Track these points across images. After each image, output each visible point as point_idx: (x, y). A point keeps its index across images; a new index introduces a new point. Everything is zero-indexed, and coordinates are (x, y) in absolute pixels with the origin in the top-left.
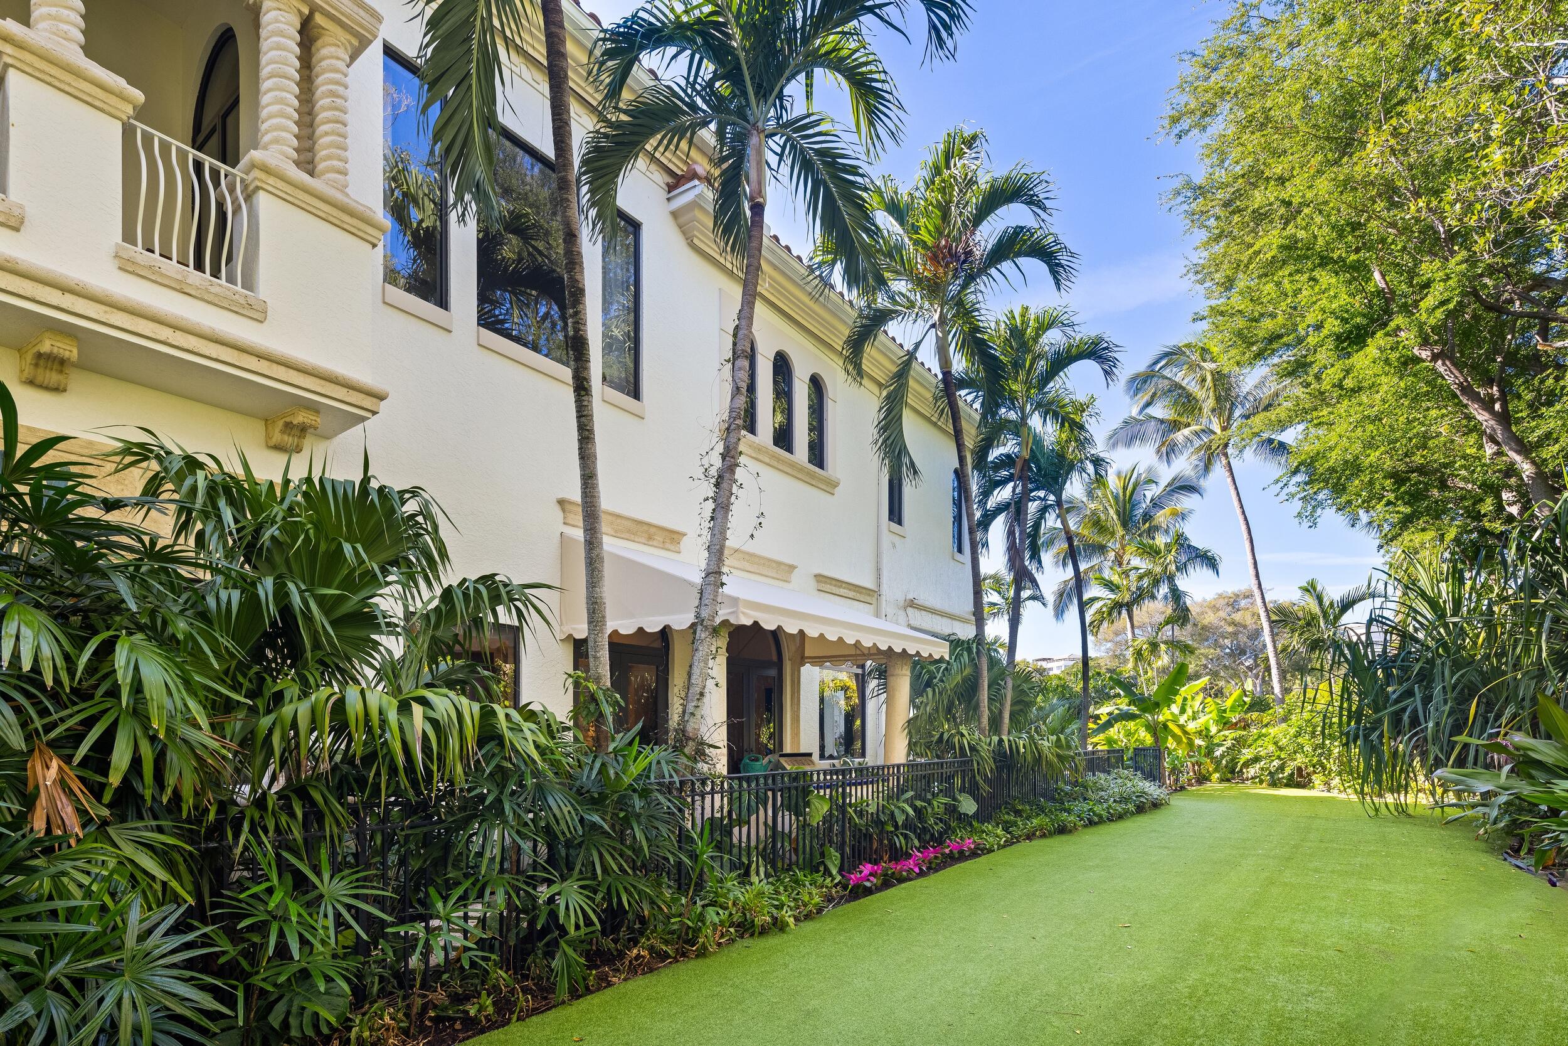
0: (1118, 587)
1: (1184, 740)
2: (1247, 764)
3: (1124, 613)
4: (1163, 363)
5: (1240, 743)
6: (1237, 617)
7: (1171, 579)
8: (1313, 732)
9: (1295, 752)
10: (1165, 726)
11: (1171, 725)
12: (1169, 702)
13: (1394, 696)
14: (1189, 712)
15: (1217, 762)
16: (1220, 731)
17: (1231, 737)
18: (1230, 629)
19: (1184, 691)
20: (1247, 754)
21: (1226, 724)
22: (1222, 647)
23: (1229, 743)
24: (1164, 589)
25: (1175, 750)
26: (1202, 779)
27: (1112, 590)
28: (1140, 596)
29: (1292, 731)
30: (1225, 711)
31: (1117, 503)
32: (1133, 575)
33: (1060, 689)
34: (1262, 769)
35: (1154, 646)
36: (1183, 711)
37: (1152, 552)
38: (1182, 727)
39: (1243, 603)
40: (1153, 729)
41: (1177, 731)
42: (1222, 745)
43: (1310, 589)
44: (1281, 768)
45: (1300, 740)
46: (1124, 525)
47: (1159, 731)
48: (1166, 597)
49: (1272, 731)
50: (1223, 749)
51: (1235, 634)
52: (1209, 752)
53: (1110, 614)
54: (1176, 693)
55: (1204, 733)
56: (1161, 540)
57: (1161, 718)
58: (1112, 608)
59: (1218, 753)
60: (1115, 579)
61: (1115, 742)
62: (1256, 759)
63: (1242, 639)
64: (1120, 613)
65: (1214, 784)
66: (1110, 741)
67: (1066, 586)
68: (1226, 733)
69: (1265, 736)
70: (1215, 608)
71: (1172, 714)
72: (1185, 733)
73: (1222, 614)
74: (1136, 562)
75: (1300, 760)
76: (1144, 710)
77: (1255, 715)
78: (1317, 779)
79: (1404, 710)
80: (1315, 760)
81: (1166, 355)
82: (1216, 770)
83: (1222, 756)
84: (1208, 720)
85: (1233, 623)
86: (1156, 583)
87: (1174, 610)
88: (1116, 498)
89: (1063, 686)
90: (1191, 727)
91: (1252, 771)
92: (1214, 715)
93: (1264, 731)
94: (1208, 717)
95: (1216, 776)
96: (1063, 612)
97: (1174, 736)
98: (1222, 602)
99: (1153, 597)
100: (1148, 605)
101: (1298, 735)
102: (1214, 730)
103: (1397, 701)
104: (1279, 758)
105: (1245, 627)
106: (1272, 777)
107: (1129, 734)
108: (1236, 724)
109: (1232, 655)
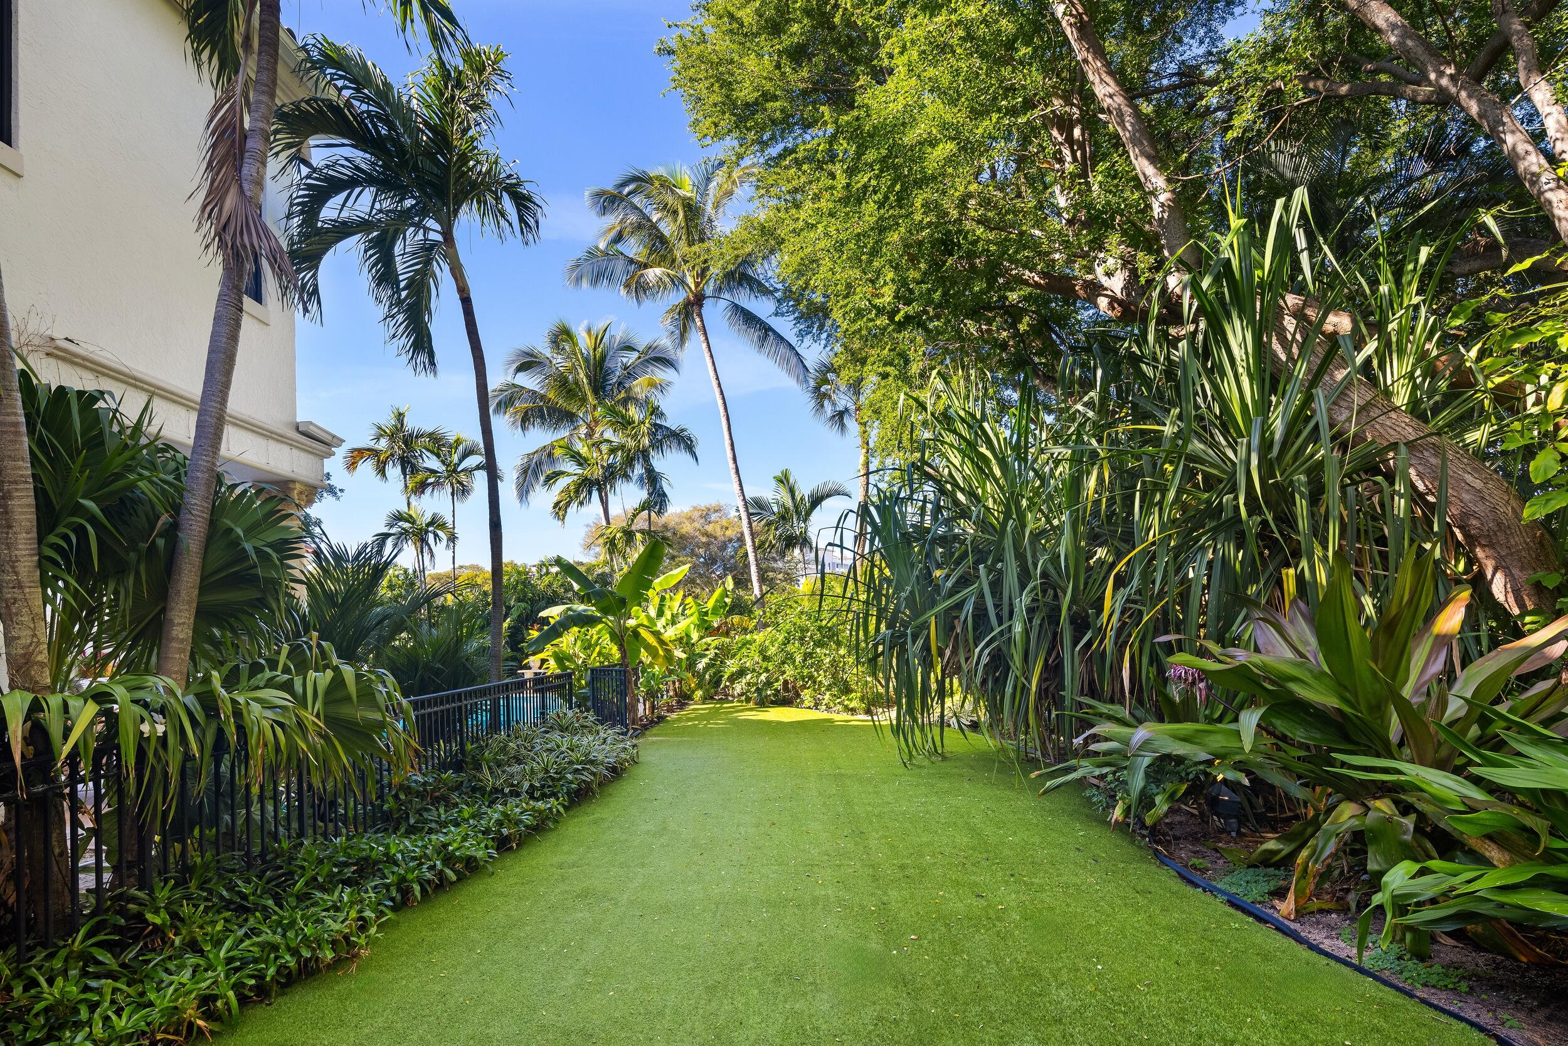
0: (586, 460)
1: (661, 652)
2: (733, 678)
3: (595, 494)
4: (631, 187)
5: (724, 653)
6: (709, 528)
7: (645, 455)
8: (802, 639)
9: (783, 663)
10: (636, 634)
11: (643, 632)
12: (640, 599)
13: (949, 584)
14: (668, 614)
15: (700, 676)
16: (701, 638)
17: (713, 645)
18: (704, 539)
19: (658, 583)
20: (732, 666)
21: (708, 630)
22: (698, 556)
23: (711, 653)
24: (639, 470)
25: (651, 665)
26: (683, 699)
27: (580, 464)
28: (611, 475)
29: (781, 637)
30: (706, 614)
31: (588, 367)
32: (605, 448)
33: (520, 587)
34: (748, 684)
35: (629, 535)
36: (660, 613)
37: (625, 423)
38: (657, 634)
39: (714, 517)
40: (618, 637)
41: (651, 640)
42: (705, 656)
43: (783, 480)
44: (768, 684)
45: (789, 648)
46: (595, 392)
47: (627, 639)
48: (641, 479)
49: (759, 637)
50: (705, 660)
51: (707, 545)
52: (691, 665)
53: (577, 492)
54: (648, 585)
55: (684, 641)
56: (634, 412)
57: (631, 623)
58: (580, 485)
59: (700, 666)
60: (584, 451)
61: (570, 658)
62: (741, 673)
63: (714, 549)
64: (590, 493)
65: (697, 707)
66: (560, 659)
67: (531, 460)
68: (709, 640)
69: (750, 643)
70: (691, 519)
71: (648, 617)
72: (662, 642)
73: (697, 525)
74: (609, 434)
75: (790, 672)
76: (605, 611)
77: (736, 619)
78: (807, 695)
79: (959, 606)
80: (806, 671)
81: (634, 179)
82: (699, 686)
83: (706, 669)
84: (687, 624)
85: (706, 534)
86: (630, 462)
87: (650, 494)
88: (586, 360)
89: (523, 583)
90: (670, 634)
91: (738, 688)
92: (695, 619)
93: (748, 637)
94: (688, 621)
95: (699, 693)
96: (527, 492)
97: (648, 647)
98: (696, 514)
99: (627, 477)
100: (621, 486)
101: (787, 642)
102: (695, 636)
103: (952, 593)
104: (767, 670)
105: (716, 538)
106: (760, 694)
107: (588, 647)
108: (719, 628)
109: (705, 564)
